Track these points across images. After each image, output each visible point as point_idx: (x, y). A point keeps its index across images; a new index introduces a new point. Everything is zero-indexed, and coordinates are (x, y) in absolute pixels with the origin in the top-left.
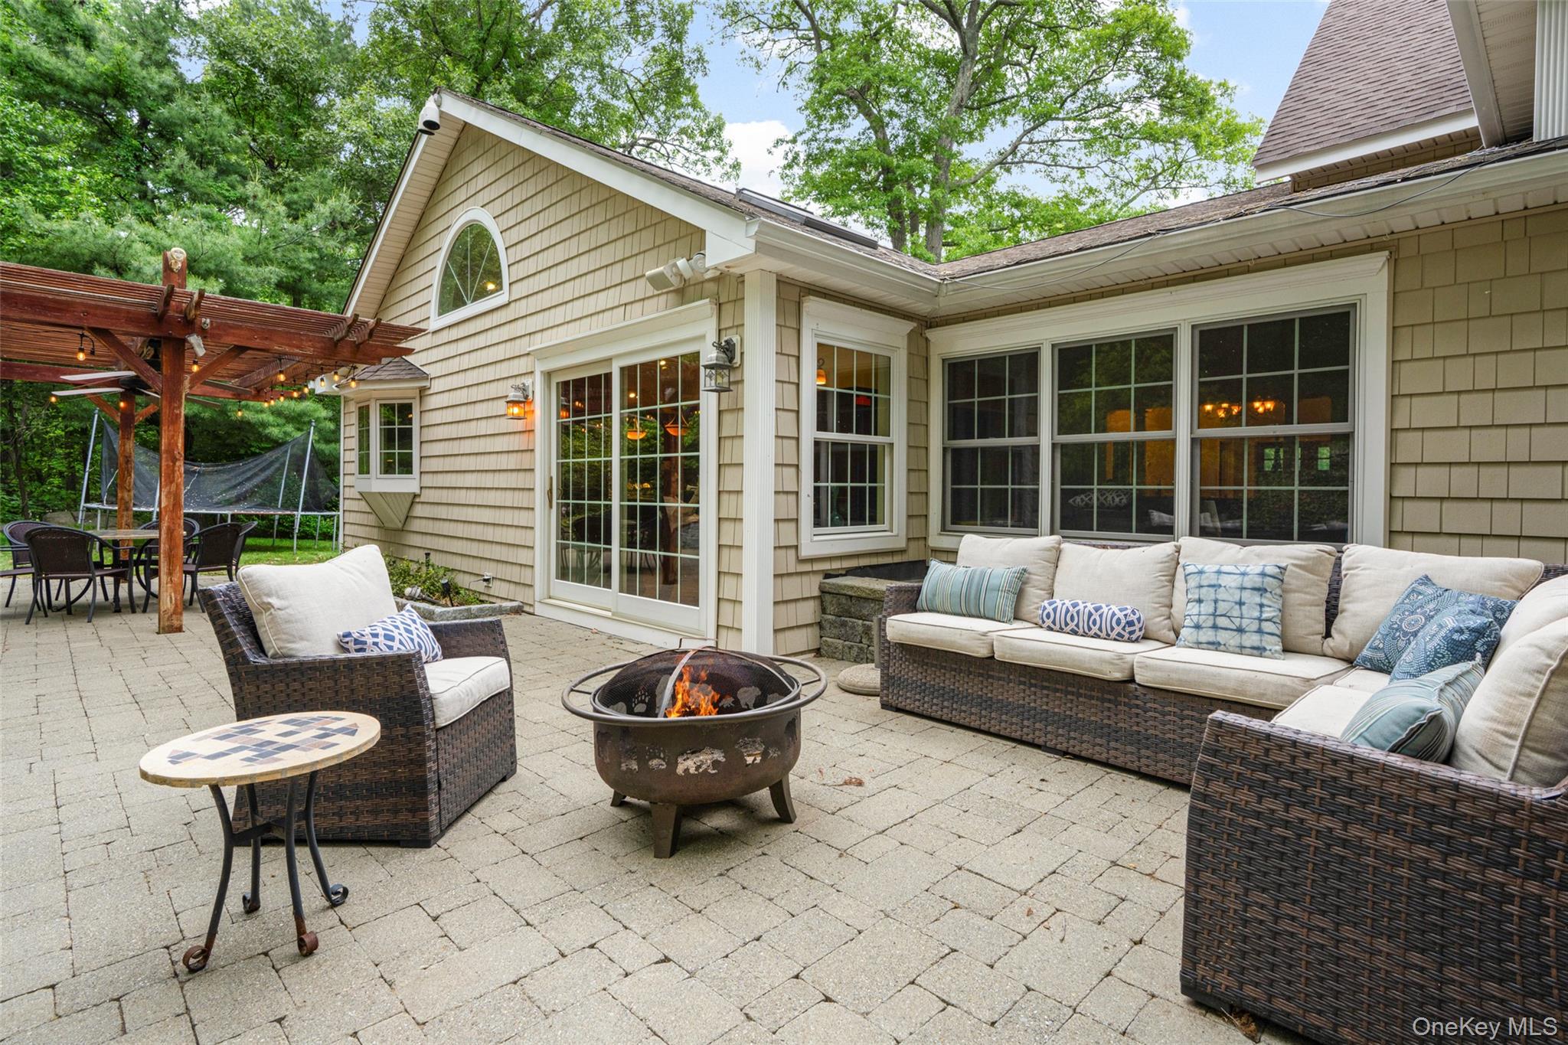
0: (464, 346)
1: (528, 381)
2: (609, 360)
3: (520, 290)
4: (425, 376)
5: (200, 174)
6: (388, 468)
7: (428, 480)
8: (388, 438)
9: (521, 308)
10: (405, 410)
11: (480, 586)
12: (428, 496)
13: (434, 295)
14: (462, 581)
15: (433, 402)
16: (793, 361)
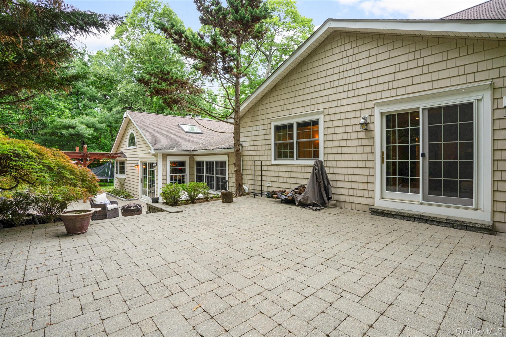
0: (131, 153)
1: (138, 162)
2: (147, 161)
3: (138, 146)
4: (126, 157)
5: (90, 103)
6: (121, 173)
7: (127, 176)
8: (121, 167)
9: (138, 149)
10: (123, 163)
11: (133, 195)
12: (127, 179)
13: (127, 143)
14: (131, 194)
15: (128, 162)
16: (165, 165)
